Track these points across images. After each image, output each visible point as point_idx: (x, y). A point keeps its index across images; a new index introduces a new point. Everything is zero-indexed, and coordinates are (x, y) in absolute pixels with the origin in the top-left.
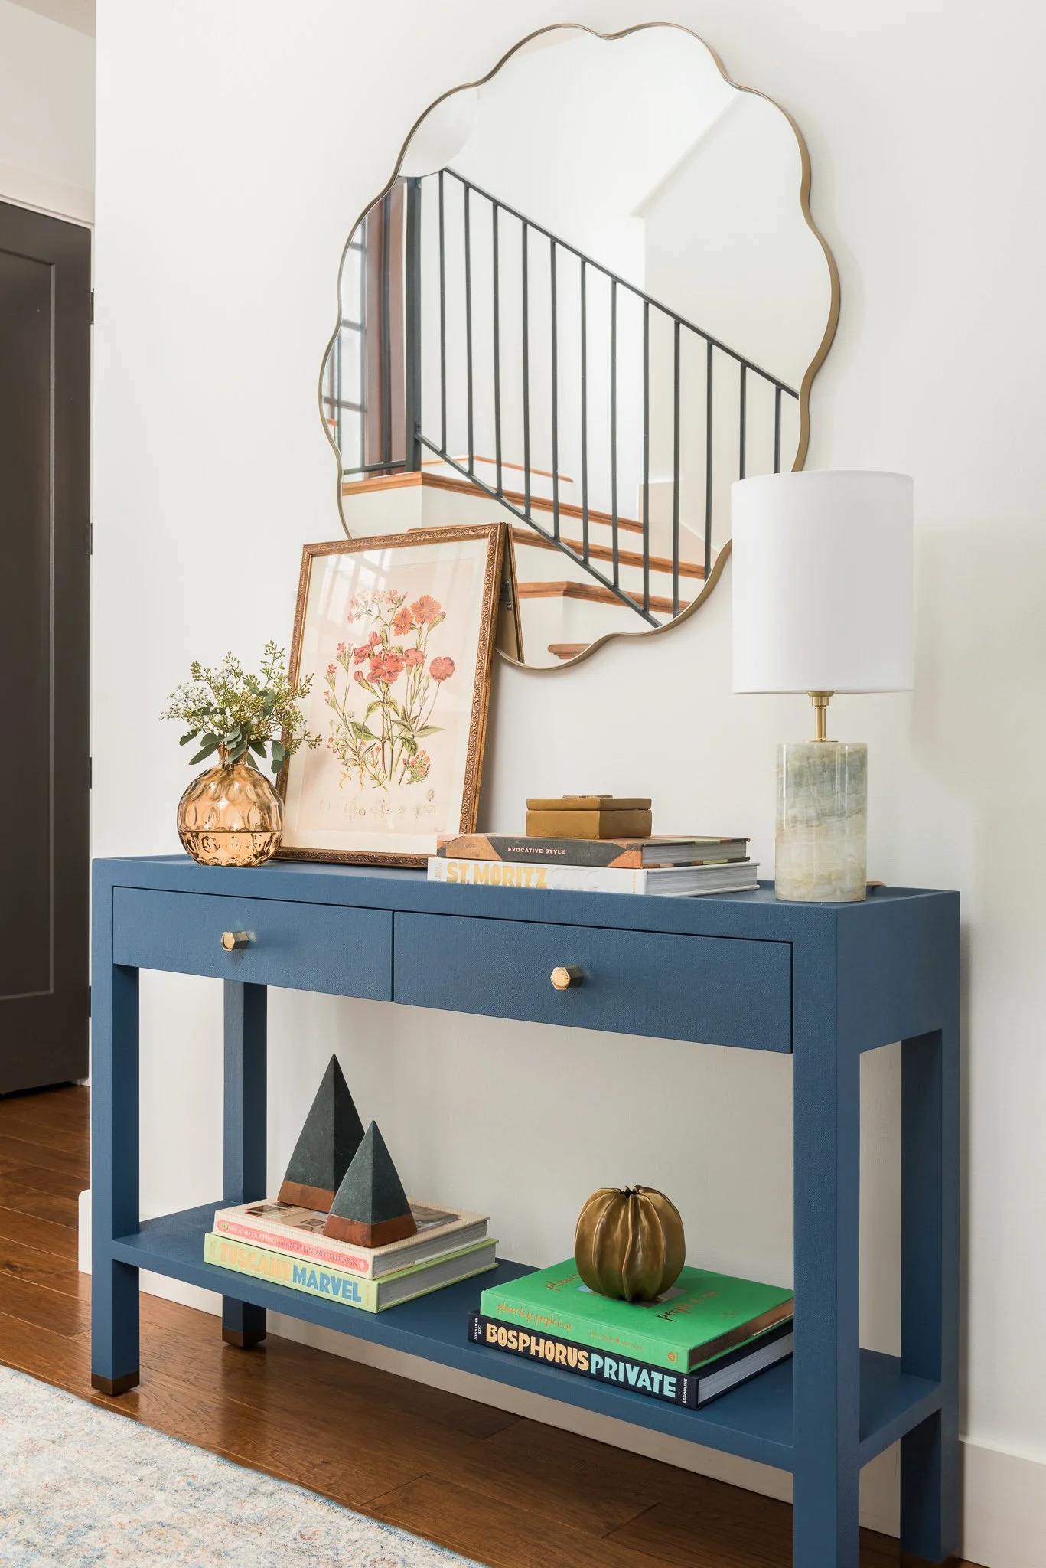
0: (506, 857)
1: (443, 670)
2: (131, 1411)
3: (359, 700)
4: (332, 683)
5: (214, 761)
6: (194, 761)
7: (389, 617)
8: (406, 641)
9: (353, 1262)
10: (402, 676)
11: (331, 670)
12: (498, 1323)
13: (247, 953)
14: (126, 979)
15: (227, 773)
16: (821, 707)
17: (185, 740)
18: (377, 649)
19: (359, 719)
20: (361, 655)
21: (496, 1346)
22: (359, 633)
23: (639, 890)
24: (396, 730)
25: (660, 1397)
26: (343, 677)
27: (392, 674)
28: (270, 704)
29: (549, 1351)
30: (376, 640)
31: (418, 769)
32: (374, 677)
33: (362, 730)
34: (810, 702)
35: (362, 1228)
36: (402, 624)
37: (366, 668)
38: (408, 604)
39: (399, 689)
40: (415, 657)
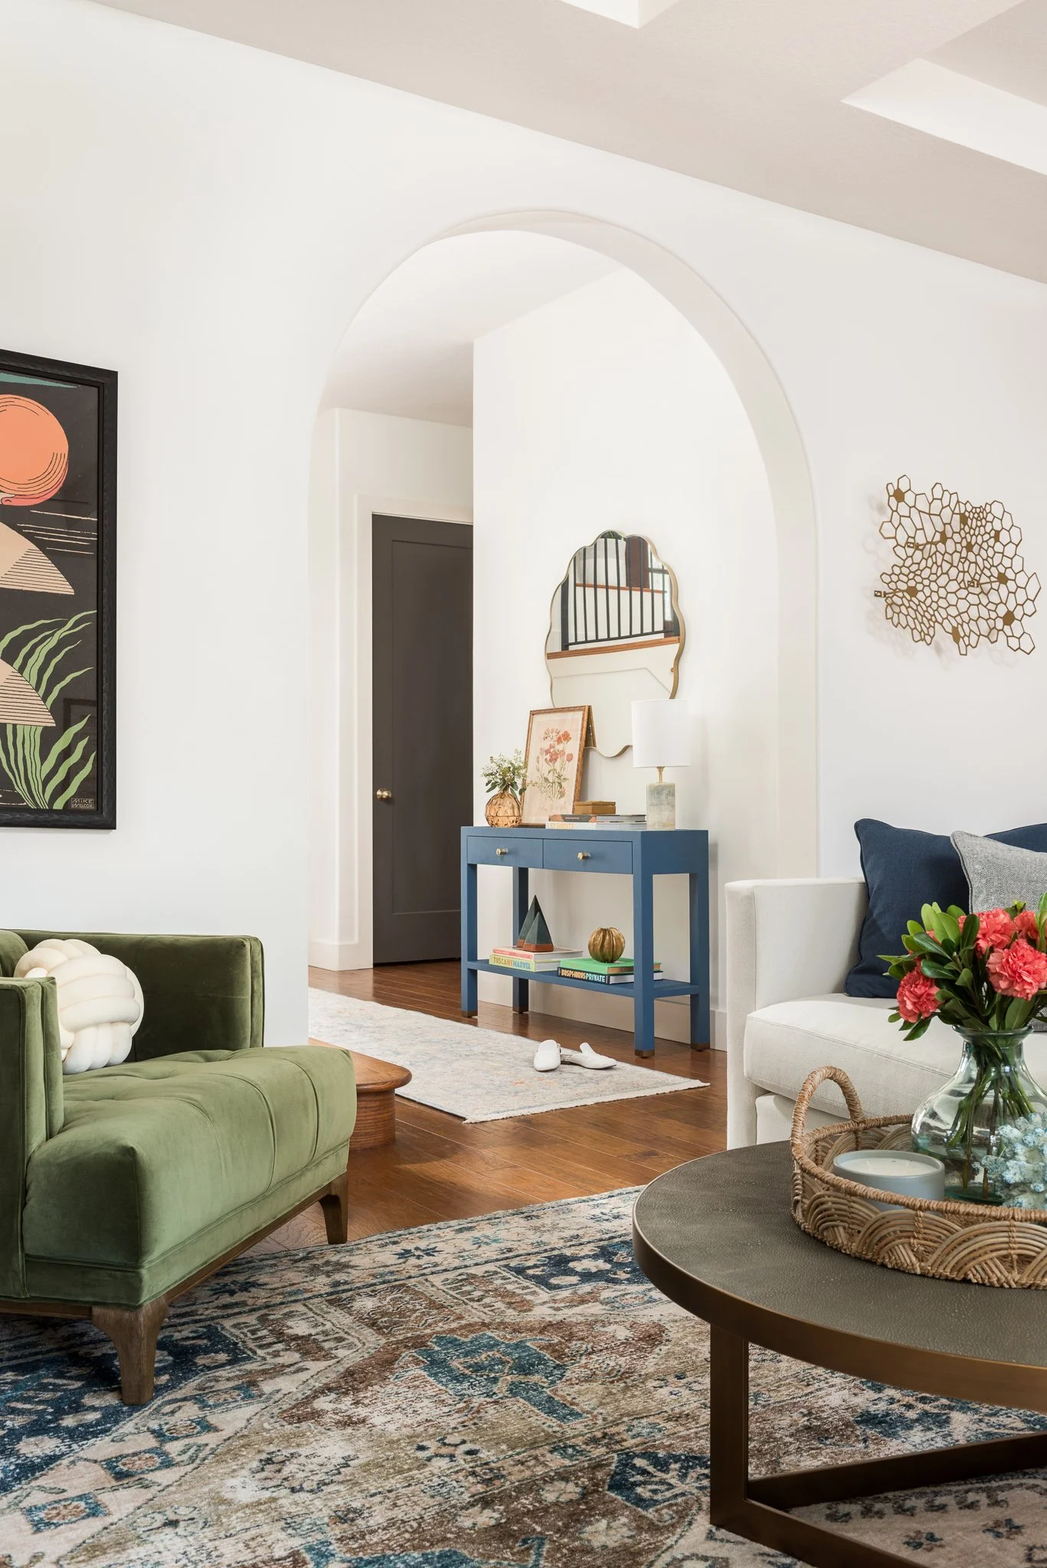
0: (565, 821)
1: (570, 758)
2: (475, 1023)
3: (546, 768)
4: (538, 762)
5: (497, 790)
6: (488, 791)
7: (555, 738)
8: (559, 747)
9: (529, 957)
10: (559, 760)
11: (538, 758)
12: (564, 969)
13: (505, 856)
14: (473, 868)
15: (502, 795)
16: (660, 773)
17: (487, 784)
18: (552, 750)
19: (546, 776)
20: (547, 752)
21: (564, 976)
22: (546, 745)
23: (594, 829)
24: (556, 780)
25: (602, 983)
26: (542, 760)
27: (556, 759)
28: (515, 770)
29: (577, 975)
30: (551, 747)
31: (562, 794)
32: (550, 761)
33: (546, 780)
34: (657, 771)
35: (533, 946)
36: (559, 740)
37: (548, 757)
38: (561, 734)
39: (558, 765)
40: (563, 752)
